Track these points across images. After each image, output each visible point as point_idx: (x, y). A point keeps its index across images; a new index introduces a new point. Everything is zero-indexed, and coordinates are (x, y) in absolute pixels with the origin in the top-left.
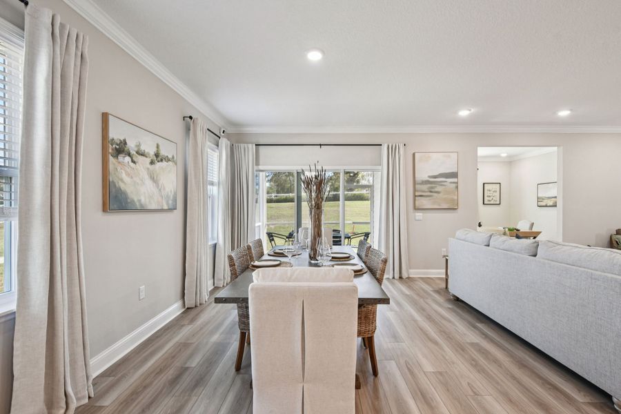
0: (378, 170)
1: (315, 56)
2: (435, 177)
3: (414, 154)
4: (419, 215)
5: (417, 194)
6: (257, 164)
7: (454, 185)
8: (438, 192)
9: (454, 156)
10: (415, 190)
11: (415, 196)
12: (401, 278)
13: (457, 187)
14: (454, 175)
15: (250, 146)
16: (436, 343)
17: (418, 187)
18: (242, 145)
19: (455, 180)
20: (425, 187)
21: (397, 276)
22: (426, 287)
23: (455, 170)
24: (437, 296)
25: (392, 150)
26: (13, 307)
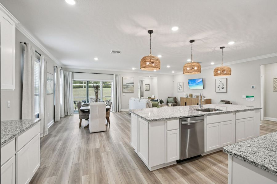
0: (112, 81)
1: (96, 59)
2: (128, 84)
3: (122, 77)
4: (124, 94)
5: (123, 88)
6: (73, 78)
7: (133, 86)
8: (129, 88)
9: (133, 78)
10: (123, 87)
11: (123, 89)
12: (119, 111)
13: (134, 87)
14: (133, 83)
15: (70, 72)
16: (123, 120)
17: (123, 86)
18: (68, 72)
19: (133, 85)
20: (125, 86)
21: (117, 111)
22: (125, 112)
23: (133, 82)
24: (127, 114)
25: (116, 76)
26: (39, 113)
